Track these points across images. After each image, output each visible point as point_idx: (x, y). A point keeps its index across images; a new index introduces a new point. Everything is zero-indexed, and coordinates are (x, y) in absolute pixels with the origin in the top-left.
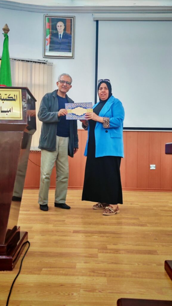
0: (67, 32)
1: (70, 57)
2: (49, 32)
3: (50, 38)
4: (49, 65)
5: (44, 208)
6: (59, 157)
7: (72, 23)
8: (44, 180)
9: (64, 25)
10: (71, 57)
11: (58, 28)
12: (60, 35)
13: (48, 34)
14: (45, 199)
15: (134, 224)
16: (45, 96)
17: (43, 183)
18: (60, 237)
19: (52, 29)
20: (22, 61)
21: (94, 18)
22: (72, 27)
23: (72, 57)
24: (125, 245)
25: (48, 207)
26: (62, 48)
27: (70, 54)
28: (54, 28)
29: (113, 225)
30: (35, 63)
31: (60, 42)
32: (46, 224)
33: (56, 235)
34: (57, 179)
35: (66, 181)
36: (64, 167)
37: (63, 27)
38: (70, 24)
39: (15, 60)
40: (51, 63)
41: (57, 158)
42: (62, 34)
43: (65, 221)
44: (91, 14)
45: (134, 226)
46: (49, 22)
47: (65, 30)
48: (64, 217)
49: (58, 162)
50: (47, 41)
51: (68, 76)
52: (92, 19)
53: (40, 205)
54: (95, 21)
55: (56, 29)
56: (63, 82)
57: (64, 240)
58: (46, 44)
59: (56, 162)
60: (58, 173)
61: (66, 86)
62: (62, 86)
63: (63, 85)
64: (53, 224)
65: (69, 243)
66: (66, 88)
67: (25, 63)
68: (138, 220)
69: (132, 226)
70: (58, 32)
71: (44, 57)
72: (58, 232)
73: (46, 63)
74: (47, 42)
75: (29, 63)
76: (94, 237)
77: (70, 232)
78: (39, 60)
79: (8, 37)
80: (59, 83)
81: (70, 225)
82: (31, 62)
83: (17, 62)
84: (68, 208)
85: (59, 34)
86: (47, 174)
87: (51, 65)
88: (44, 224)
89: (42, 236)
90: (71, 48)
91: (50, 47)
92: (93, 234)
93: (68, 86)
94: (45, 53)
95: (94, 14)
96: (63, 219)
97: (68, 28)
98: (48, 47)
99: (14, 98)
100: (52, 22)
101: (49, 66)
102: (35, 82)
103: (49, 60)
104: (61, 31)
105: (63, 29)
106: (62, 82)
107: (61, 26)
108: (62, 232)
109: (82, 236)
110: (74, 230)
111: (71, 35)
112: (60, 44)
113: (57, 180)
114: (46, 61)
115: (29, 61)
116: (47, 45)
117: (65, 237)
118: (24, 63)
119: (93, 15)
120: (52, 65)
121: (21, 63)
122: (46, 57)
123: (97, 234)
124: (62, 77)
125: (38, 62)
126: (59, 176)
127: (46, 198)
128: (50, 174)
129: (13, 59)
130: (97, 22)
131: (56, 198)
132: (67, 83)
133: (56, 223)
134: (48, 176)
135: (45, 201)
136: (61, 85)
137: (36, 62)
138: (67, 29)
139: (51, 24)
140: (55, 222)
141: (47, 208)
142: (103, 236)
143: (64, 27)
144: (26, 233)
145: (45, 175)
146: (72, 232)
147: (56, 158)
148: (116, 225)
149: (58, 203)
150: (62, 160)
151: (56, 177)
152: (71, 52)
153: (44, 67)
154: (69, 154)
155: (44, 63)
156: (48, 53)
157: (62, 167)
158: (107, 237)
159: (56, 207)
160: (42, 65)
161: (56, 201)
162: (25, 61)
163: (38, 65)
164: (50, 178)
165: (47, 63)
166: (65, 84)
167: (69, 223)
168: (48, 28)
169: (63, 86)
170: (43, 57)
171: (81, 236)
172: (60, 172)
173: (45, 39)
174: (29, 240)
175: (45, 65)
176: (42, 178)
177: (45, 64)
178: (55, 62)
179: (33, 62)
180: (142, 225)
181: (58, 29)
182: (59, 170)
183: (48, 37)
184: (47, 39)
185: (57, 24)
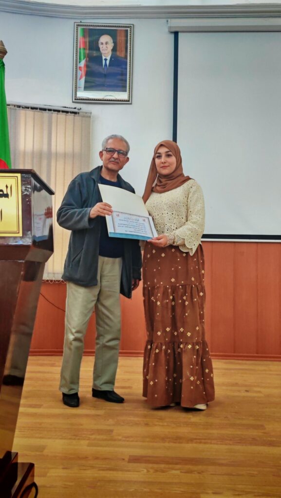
0: (118, 53)
1: (124, 101)
2: (84, 54)
3: (87, 66)
4: (84, 116)
5: (71, 400)
6: (101, 298)
7: (129, 37)
8: (71, 344)
9: (112, 41)
10: (126, 101)
11: (101, 46)
12: (106, 60)
13: (82, 57)
14: (73, 382)
15: (254, 441)
16: (76, 178)
17: (70, 349)
18: (101, 472)
19: (90, 49)
20: (33, 108)
21: (170, 27)
22: (129, 45)
23: (129, 101)
24: (239, 495)
25: (78, 399)
26: (108, 84)
27: (123, 96)
28: (93, 46)
29: (211, 443)
30: (57, 112)
31: (105, 73)
32: (75, 439)
33: (92, 467)
34: (98, 341)
35: (117, 345)
36: (111, 316)
37: (111, 46)
38: (123, 38)
39: (19, 107)
40: (88, 113)
41: (98, 300)
42: (109, 58)
43: (112, 431)
44: (165, 20)
45: (256, 445)
46: (84, 36)
47: (114, 50)
48: (111, 421)
49: (100, 307)
50: (81, 70)
51: (122, 140)
52: (167, 30)
53: (64, 395)
54: (172, 32)
55: (98, 49)
56: (111, 151)
57: (110, 481)
58: (79, 77)
59: (96, 307)
60: (100, 329)
61: (117, 159)
62: (110, 158)
63: (112, 157)
64: (88, 440)
65: (121, 489)
66: (118, 163)
67: (38, 113)
68: (262, 431)
69: (251, 444)
70: (101, 54)
71: (74, 100)
72: (97, 458)
73: (78, 113)
74: (79, 73)
75: (46, 114)
76: (174, 472)
77: (123, 459)
78: (66, 107)
79: (4, 65)
80: (104, 152)
81: (124, 441)
82: (50, 110)
83: (22, 112)
84: (120, 400)
85: (104, 58)
86: (77, 332)
87: (88, 116)
88: (70, 439)
89: (63, 468)
90: (126, 83)
91: (86, 82)
92: (171, 466)
93: (121, 159)
94: (76, 93)
95: (169, 20)
96: (109, 428)
97: (121, 46)
98: (82, 83)
99: (5, 193)
100: (90, 36)
101: (83, 118)
102: (56, 149)
103: (85, 108)
104: (106, 52)
105: (112, 48)
106: (109, 151)
107: (107, 43)
108: (105, 459)
109: (148, 471)
110: (130, 456)
111: (125, 60)
112: (105, 76)
113: (97, 344)
114: (79, 109)
115: (45, 110)
116: (80, 79)
117: (111, 472)
118: (36, 113)
119: (167, 21)
120: (90, 117)
121: (30, 112)
122: (78, 100)
123: (178, 466)
124: (110, 141)
125: (63, 112)
126: (102, 335)
127: (75, 379)
128: (85, 332)
129: (15, 106)
130: (176, 34)
131: (95, 379)
132: (119, 152)
133: (93, 437)
134: (79, 335)
135: (73, 386)
136: (108, 156)
137: (59, 111)
138: (118, 48)
139: (87, 40)
140: (92, 434)
141: (76, 400)
142: (191, 472)
143: (113, 45)
144: (31, 466)
145: (73, 334)
146: (127, 459)
147: (96, 298)
148: (217, 444)
149: (99, 389)
150: (108, 303)
151: (96, 336)
152: (125, 91)
153: (74, 119)
154: (122, 291)
155: (75, 113)
156: (82, 94)
157: (108, 317)
158: (199, 473)
159: (95, 399)
160: (70, 116)
161: (94, 385)
162: (38, 110)
163: (62, 116)
164: (83, 339)
165: (81, 114)
166: (115, 155)
167: (120, 438)
168: (82, 48)
169: (112, 159)
170: (73, 102)
171: (145, 471)
172: (104, 328)
173: (77, 68)
174: (37, 480)
175: (77, 117)
176: (68, 339)
177: (77, 115)
178: (95, 109)
179: (52, 112)
180: (271, 444)
181: (101, 50)
182: (101, 323)
183: (82, 64)
184: (80, 68)
185: (98, 40)
